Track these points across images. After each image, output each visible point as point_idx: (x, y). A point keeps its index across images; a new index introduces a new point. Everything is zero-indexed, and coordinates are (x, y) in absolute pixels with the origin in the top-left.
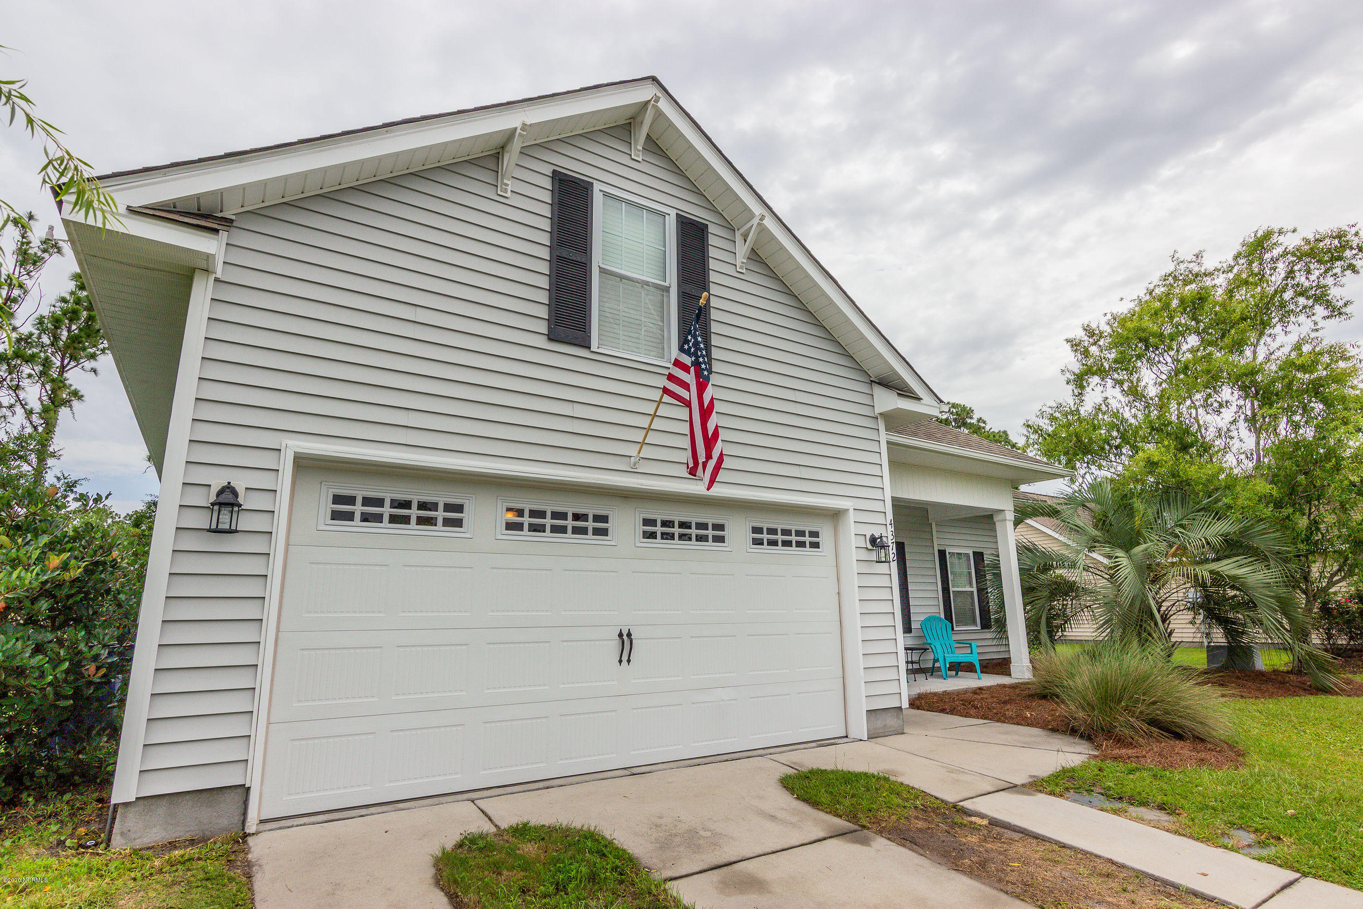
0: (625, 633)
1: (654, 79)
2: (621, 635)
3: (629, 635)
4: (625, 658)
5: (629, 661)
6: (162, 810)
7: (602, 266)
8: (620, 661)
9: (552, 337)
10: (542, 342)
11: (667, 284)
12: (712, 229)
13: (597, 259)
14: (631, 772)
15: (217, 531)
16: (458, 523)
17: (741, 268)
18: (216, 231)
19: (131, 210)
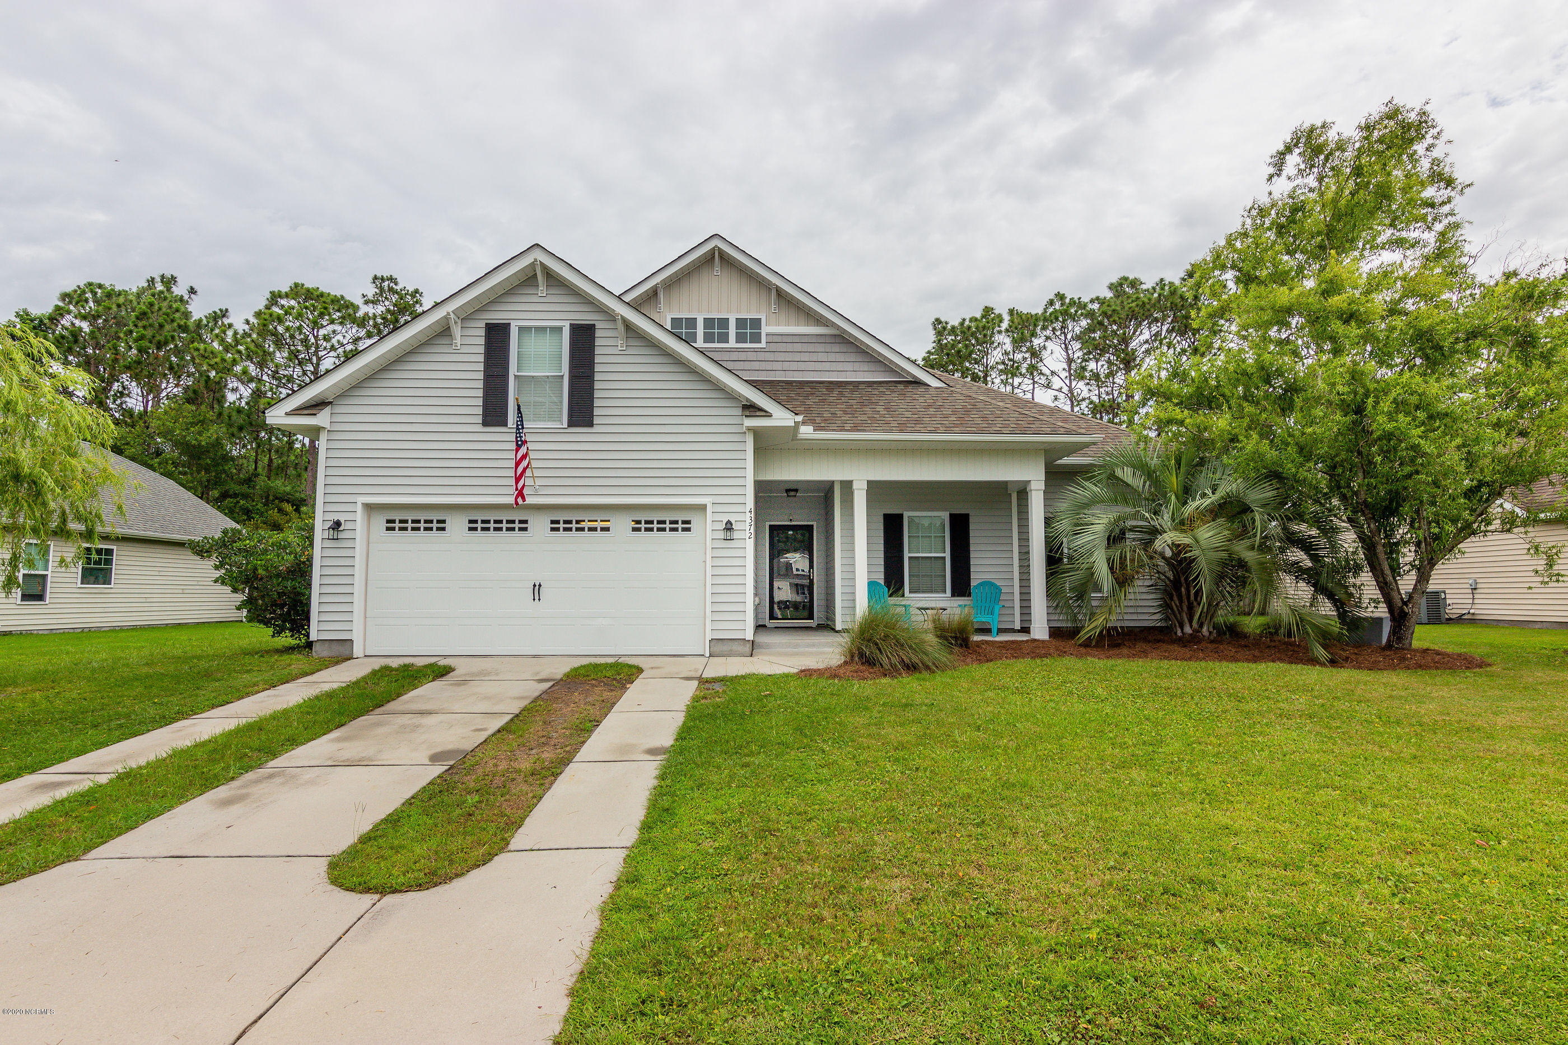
0: (537, 585)
1: (538, 245)
2: (535, 585)
3: (540, 585)
4: (537, 598)
5: (539, 599)
6: (327, 644)
7: (517, 374)
8: (534, 599)
9: (485, 423)
10: (480, 428)
11: (562, 374)
12: (599, 325)
13: (513, 370)
14: (535, 656)
15: (333, 539)
16: (443, 529)
17: (621, 347)
18: (315, 414)
19: (287, 414)
